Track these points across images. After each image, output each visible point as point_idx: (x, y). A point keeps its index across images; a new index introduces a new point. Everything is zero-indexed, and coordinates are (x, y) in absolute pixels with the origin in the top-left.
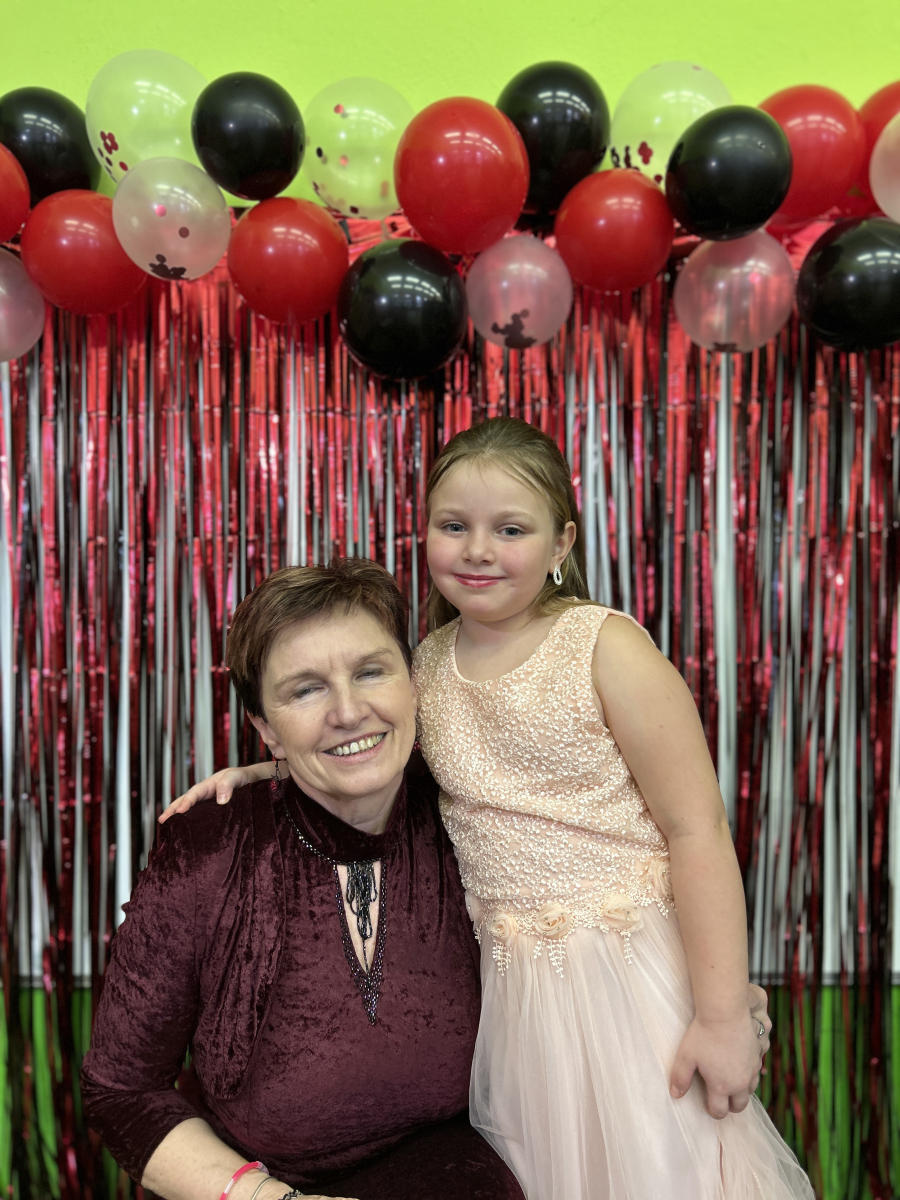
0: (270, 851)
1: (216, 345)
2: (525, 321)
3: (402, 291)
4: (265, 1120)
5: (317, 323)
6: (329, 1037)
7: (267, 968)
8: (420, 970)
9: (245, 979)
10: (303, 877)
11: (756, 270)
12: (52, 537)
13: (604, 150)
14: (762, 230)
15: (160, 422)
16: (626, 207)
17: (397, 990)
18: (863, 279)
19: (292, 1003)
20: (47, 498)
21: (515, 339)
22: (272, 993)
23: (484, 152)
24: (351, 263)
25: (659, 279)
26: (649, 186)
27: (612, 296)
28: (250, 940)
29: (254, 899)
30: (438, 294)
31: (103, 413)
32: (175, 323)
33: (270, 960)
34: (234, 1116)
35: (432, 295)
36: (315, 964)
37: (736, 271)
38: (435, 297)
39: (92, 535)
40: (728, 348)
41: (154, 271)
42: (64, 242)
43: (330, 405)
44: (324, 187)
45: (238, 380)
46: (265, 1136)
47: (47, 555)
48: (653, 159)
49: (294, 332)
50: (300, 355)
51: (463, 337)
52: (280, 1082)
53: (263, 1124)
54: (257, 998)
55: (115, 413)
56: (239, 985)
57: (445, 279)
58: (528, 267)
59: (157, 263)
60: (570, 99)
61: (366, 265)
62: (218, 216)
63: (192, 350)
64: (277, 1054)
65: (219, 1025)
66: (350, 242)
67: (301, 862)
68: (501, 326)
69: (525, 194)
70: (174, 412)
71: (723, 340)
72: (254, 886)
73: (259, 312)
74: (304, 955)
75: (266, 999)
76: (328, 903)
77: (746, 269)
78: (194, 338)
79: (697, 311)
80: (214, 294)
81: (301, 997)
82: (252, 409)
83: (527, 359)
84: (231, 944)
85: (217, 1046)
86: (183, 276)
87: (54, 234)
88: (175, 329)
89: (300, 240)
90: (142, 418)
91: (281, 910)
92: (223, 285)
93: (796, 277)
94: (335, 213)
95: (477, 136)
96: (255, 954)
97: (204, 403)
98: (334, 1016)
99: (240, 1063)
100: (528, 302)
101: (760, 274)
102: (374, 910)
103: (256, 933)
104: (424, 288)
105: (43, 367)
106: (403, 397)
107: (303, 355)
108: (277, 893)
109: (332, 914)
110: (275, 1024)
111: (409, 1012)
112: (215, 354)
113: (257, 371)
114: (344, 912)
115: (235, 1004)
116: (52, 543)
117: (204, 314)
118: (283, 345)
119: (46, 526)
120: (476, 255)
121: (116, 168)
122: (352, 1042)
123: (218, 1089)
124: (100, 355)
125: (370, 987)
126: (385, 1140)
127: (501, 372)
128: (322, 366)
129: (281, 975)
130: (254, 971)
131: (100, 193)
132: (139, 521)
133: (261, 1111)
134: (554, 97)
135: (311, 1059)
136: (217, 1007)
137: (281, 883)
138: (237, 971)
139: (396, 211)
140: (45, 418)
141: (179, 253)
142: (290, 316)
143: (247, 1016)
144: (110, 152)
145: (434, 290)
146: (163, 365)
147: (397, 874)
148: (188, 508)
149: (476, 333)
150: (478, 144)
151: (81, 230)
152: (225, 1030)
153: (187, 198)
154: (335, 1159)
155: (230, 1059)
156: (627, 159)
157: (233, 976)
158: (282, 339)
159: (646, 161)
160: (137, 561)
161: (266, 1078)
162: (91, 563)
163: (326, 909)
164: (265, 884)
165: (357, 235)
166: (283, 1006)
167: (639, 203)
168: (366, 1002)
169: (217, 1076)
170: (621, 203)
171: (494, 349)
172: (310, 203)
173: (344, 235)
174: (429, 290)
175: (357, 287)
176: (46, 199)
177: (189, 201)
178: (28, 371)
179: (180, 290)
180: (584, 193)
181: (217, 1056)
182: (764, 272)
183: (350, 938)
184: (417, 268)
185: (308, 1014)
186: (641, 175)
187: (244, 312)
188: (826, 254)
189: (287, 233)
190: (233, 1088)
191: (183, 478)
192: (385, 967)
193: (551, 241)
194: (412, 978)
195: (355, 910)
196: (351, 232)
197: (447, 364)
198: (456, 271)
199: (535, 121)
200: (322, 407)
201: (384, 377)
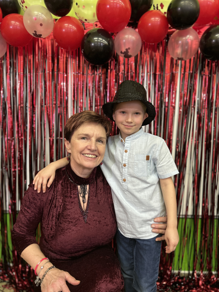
0: (61, 182)
1: (50, 55)
2: (129, 51)
3: (98, 42)
4: (59, 244)
5: (76, 50)
6: (75, 226)
7: (60, 209)
8: (97, 211)
9: (54, 212)
10: (69, 188)
11: (189, 38)
12: (10, 104)
13: (151, 5)
14: (191, 27)
15: (36, 75)
16: (156, 20)
17: (92, 215)
18: (217, 41)
19: (66, 218)
20: (8, 94)
21: (127, 56)
22: (61, 215)
23: (120, 4)
24: (85, 34)
25: (164, 41)
26: (162, 15)
27: (152, 45)
28: (56, 203)
29: (57, 193)
30: (107, 43)
31: (22, 73)
32: (40, 50)
33: (61, 208)
34: (52, 243)
36: (72, 209)
37: (184, 38)
38: (106, 44)
39: (19, 104)
40: (181, 59)
41: (34, 35)
42: (11, 27)
43: (79, 72)
44: (78, 14)
45: (56, 65)
46: (60, 248)
47: (8, 109)
48: (164, 8)
49: (71, 53)
50: (72, 59)
51: (113, 55)
52: (63, 236)
53: (59, 245)
54: (57, 216)
55: (25, 73)
56: (53, 214)
58: (130, 36)
59: (34, 33)
61: (88, 35)
62: (51, 21)
63: (45, 57)
64: (62, 229)
65: (48, 223)
66: (85, 29)
67: (69, 185)
68: (123, 52)
69: (130, 17)
70: (40, 73)
71: (180, 57)
72: (57, 190)
73: (61, 47)
74: (69, 206)
75: (60, 216)
76: (75, 194)
77: (187, 38)
78: (45, 54)
79: (174, 49)
80: (50, 42)
81: (68, 216)
82: (59, 73)
83: (130, 61)
84: (51, 204)
85: (48, 228)
86: (42, 37)
87: (9, 25)
88: (40, 51)
90: (32, 74)
91: (63, 196)
92: (52, 40)
93: (200, 41)
94: (81, 21)
96: (57, 206)
97: (48, 71)
98: (76, 221)
99: (53, 231)
100: (130, 46)
101: (190, 39)
102: (87, 196)
103: (57, 201)
104: (103, 41)
105: (7, 60)
106: (98, 70)
107: (73, 59)
108: (62, 192)
109: (76, 197)
110: (62, 222)
111: (95, 220)
112: (50, 58)
113: (61, 62)
114: (79, 197)
115: (52, 218)
116: (10, 106)
117: (48, 47)
118: (67, 56)
119: (8, 101)
120: (117, 33)
121: (24, 8)
122: (81, 227)
123: (48, 237)
124: (21, 58)
125: (85, 214)
126: (88, 250)
127: (123, 64)
128: (77, 62)
129: (63, 211)
130: (57, 210)
131: (20, 15)
132: (31, 101)
133: (58, 242)
135: (70, 231)
136: (48, 219)
137: (63, 189)
138: (53, 210)
139: (96, 21)
140: (7, 74)
141: (40, 30)
142: (69, 48)
143: (55, 220)
144: (23, 4)
145: (106, 42)
146: (37, 61)
147: (93, 188)
148: (43, 98)
149: (117, 54)
150: (118, 2)
151: (15, 24)
152: (50, 224)
153: (42, 16)
154: (76, 254)
155: (51, 230)
156: (157, 8)
157: (52, 211)
158: (67, 54)
159: (162, 8)
160: (31, 111)
161: (60, 235)
162: (20, 111)
163: (75, 196)
164: (60, 190)
165: (87, 27)
166: (64, 218)
167: (160, 19)
168: (84, 218)
169: (48, 234)
171: (122, 58)
172: (75, 18)
173: (83, 27)
175: (86, 41)
176: (6, 16)
177: (43, 17)
178: (3, 61)
179: (41, 41)
180: (145, 16)
181: (48, 230)
182: (191, 39)
183: (80, 203)
185: (70, 220)
186: (161, 12)
187: (58, 47)
188: (208, 35)
189: (68, 26)
190: (52, 237)
191: (42, 90)
192: (89, 210)
193: (137, 30)
194: (95, 213)
195: (82, 196)
196: (85, 26)
197: (109, 61)
198: (112, 37)
200: (77, 72)
201: (93, 65)
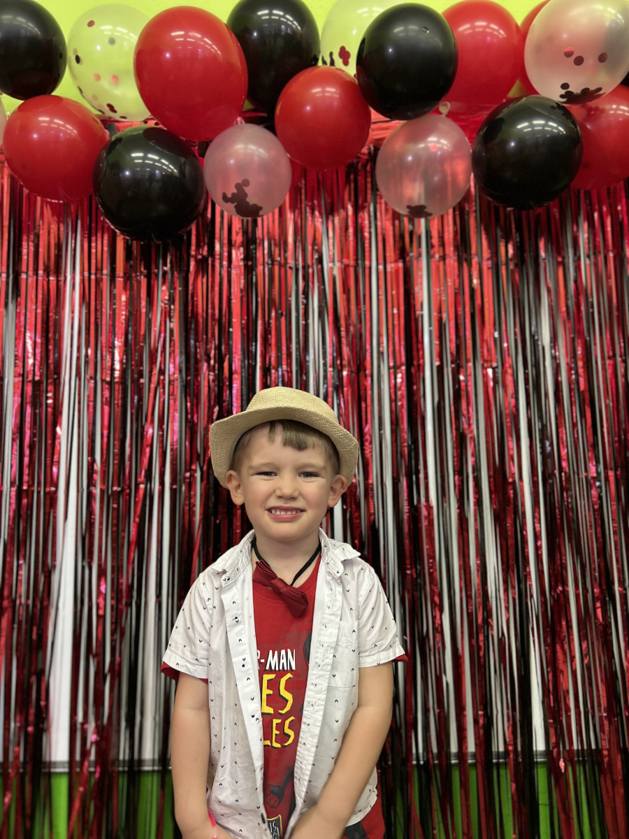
2: (247, 189)
3: (143, 165)
11: (437, 145)
13: (317, 60)
16: (327, 94)
18: (521, 144)
26: (348, 79)
30: (175, 171)
35: (170, 170)
37: (422, 145)
38: (172, 172)
40: (425, 212)
48: (349, 60)
57: (183, 160)
58: (252, 147)
60: (284, 17)
68: (229, 196)
89: (61, 128)
95: (199, 36)
101: (440, 149)
104: (163, 164)
112: (5, 230)
120: (211, 141)
134: (271, 14)
145: (171, 166)
150: (198, 42)
156: (332, 63)
159: (346, 63)
167: (338, 92)
170: (324, 92)
174: (167, 166)
175: (105, 163)
180: (295, 86)
182: (445, 147)
184: (157, 147)
186: (343, 71)
188: (493, 127)
189: (51, 122)
199: (255, 34)
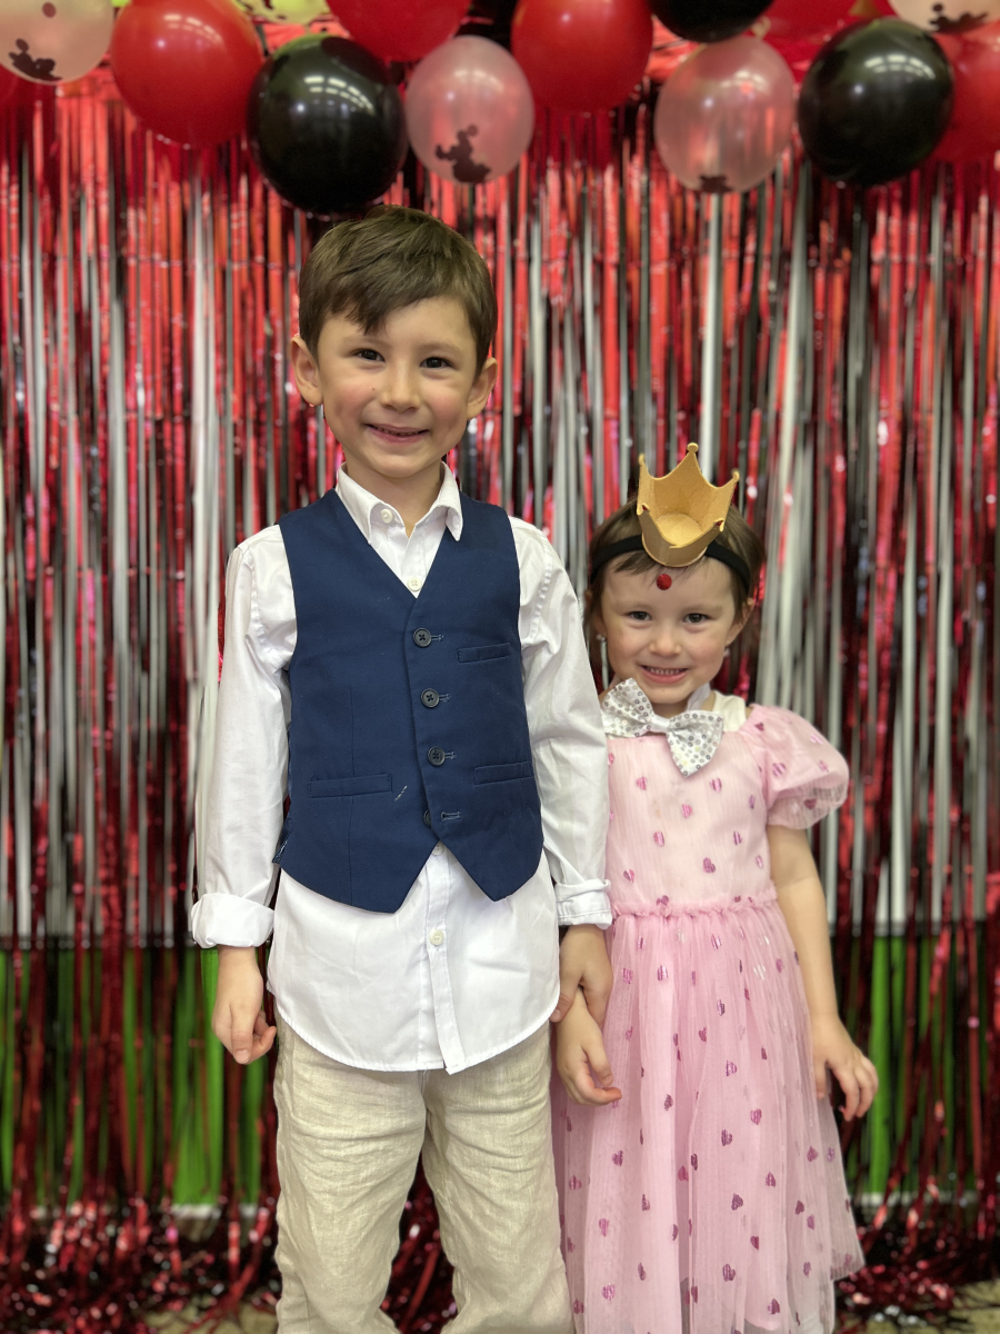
1: (104, 177)
2: (474, 141)
18: (872, 89)
30: (370, 106)
35: (361, 105)
37: (726, 84)
38: (365, 109)
40: (718, 185)
45: (133, 222)
49: (200, 170)
57: (379, 88)
58: (479, 74)
59: (18, 52)
61: (278, 64)
68: (446, 149)
71: (711, 172)
79: (683, 146)
80: (100, 118)
89: (199, 32)
94: (246, 9)
100: (477, 117)
101: (755, 91)
104: (352, 95)
113: (155, 211)
128: (237, 208)
139: (322, 14)
145: (364, 99)
174: (358, 97)
175: (268, 93)
182: (759, 87)
184: (344, 68)
188: (831, 64)
189: (182, 22)
196: (269, 42)
